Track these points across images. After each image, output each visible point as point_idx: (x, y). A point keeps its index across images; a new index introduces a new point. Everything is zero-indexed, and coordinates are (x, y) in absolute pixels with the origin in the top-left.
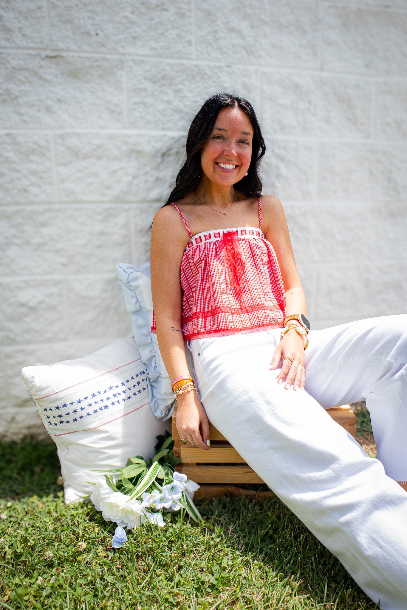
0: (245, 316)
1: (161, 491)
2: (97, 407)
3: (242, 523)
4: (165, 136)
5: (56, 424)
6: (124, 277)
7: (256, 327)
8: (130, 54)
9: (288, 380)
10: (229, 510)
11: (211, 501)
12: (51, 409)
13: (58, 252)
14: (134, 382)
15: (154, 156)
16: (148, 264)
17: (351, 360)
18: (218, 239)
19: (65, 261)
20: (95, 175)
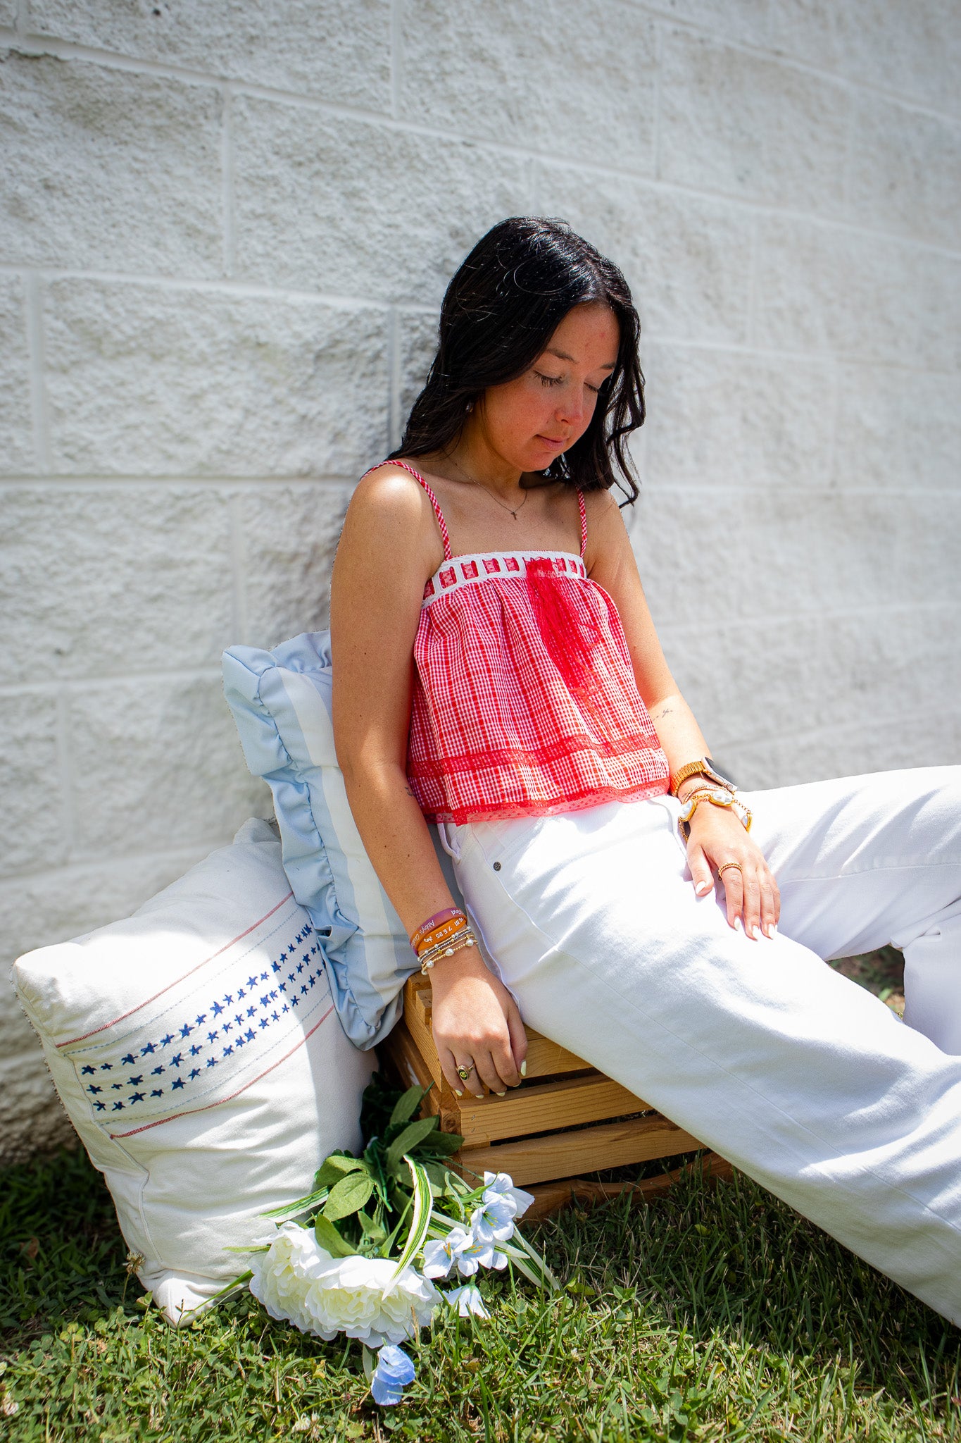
2: (228, 1039)
5: (119, 1106)
6: (247, 683)
12: (107, 1067)
13: (41, 617)
14: (298, 958)
15: (302, 360)
17: (876, 865)
19: (62, 642)
20: (146, 402)
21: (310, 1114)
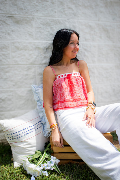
0: (74, 103)
1: (47, 163)
2: (25, 134)
3: (75, 174)
4: (47, 43)
5: (11, 140)
6: (34, 89)
7: (78, 106)
8: (36, 16)
9: (90, 125)
10: (70, 169)
11: (64, 166)
12: (9, 135)
13: (12, 81)
14: (37, 125)
15: (44, 49)
16: (42, 85)
17: (110, 117)
18: (65, 77)
19: (14, 84)
20: (24, 55)
21: (35, 145)
